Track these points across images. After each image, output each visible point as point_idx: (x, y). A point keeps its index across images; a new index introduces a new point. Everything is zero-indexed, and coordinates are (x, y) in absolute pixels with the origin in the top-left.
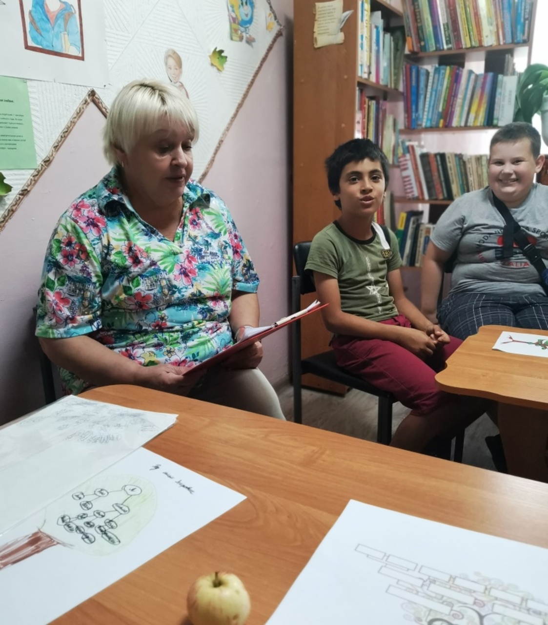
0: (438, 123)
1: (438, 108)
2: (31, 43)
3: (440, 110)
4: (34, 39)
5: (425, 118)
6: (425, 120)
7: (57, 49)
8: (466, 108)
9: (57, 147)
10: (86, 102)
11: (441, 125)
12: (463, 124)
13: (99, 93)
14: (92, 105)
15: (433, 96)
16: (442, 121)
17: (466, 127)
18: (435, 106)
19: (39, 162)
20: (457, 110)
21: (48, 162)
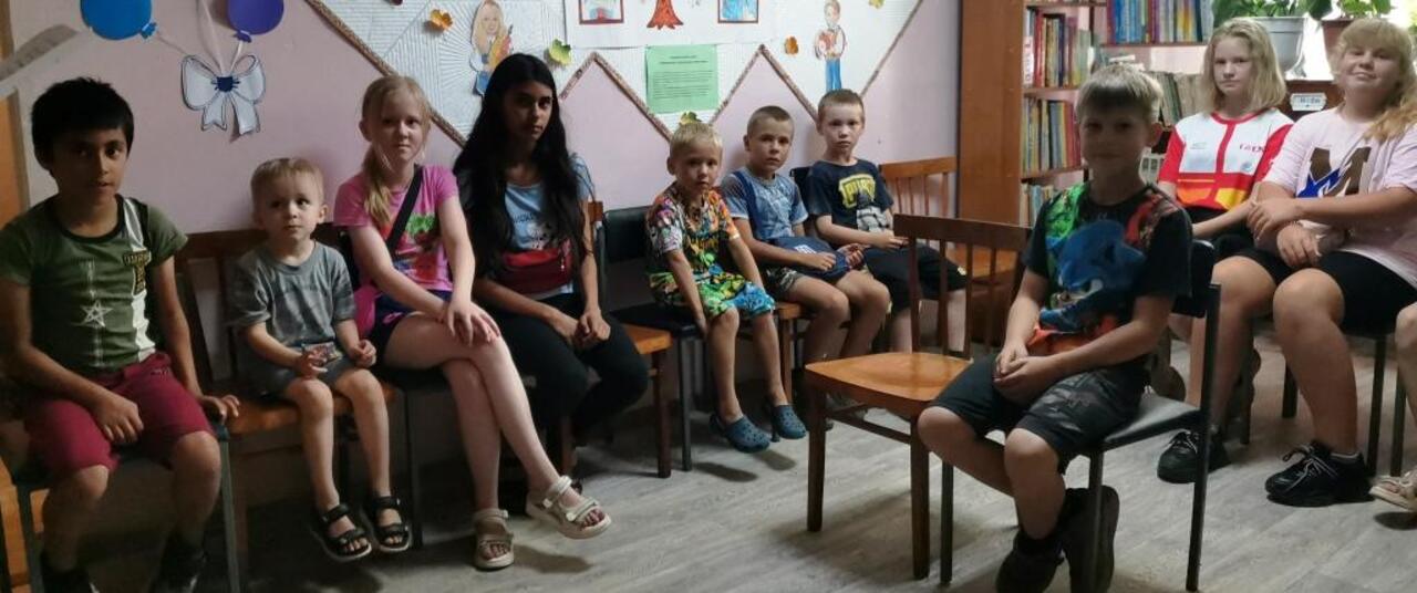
0: (1143, 37)
1: (1139, 21)
2: (722, 18)
3: (1143, 22)
4: (725, 15)
5: (1129, 31)
6: (1128, 34)
7: (740, 19)
8: (1171, 22)
9: (733, 92)
10: (757, 55)
11: (1147, 40)
12: (1172, 40)
13: (767, 47)
14: (761, 57)
15: (1133, 9)
16: (1147, 36)
17: (1176, 43)
18: (1137, 19)
19: (720, 103)
20: (1162, 24)
21: (726, 103)
